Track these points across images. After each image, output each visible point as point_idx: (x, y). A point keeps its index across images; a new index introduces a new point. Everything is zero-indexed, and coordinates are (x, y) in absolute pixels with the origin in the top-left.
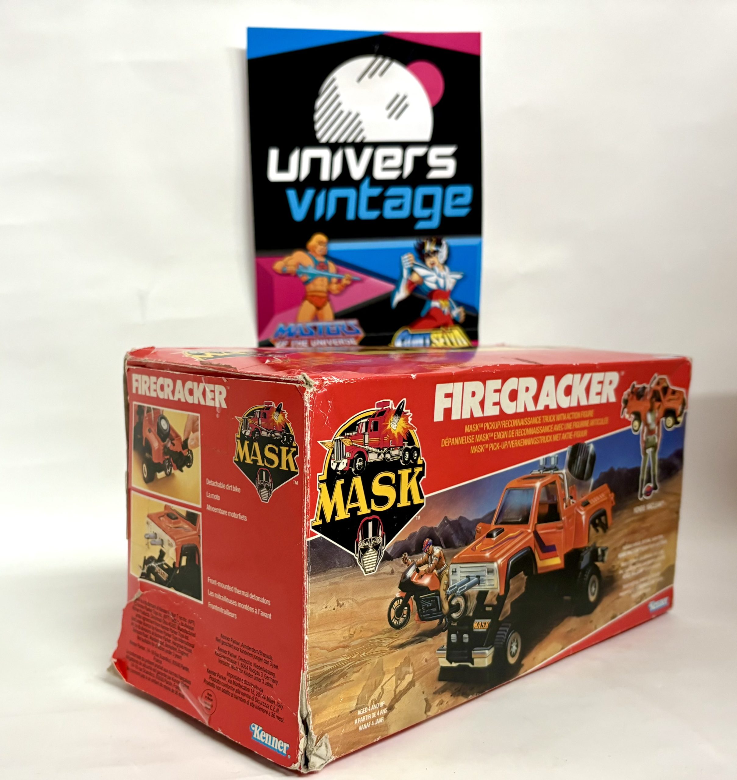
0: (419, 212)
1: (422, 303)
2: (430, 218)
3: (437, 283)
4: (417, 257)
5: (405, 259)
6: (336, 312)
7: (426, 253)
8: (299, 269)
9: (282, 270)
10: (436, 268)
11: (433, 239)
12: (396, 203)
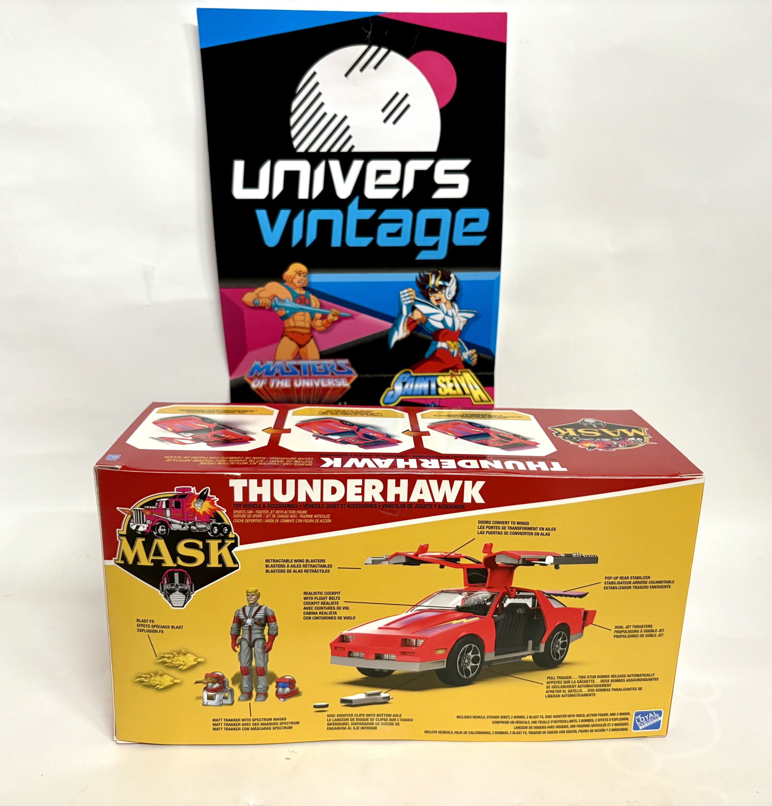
0: (421, 240)
2: (435, 247)
4: (419, 292)
5: (404, 294)
6: (323, 349)
7: (430, 288)
8: (275, 301)
9: (253, 302)
10: (442, 305)
11: (440, 272)
12: (394, 228)
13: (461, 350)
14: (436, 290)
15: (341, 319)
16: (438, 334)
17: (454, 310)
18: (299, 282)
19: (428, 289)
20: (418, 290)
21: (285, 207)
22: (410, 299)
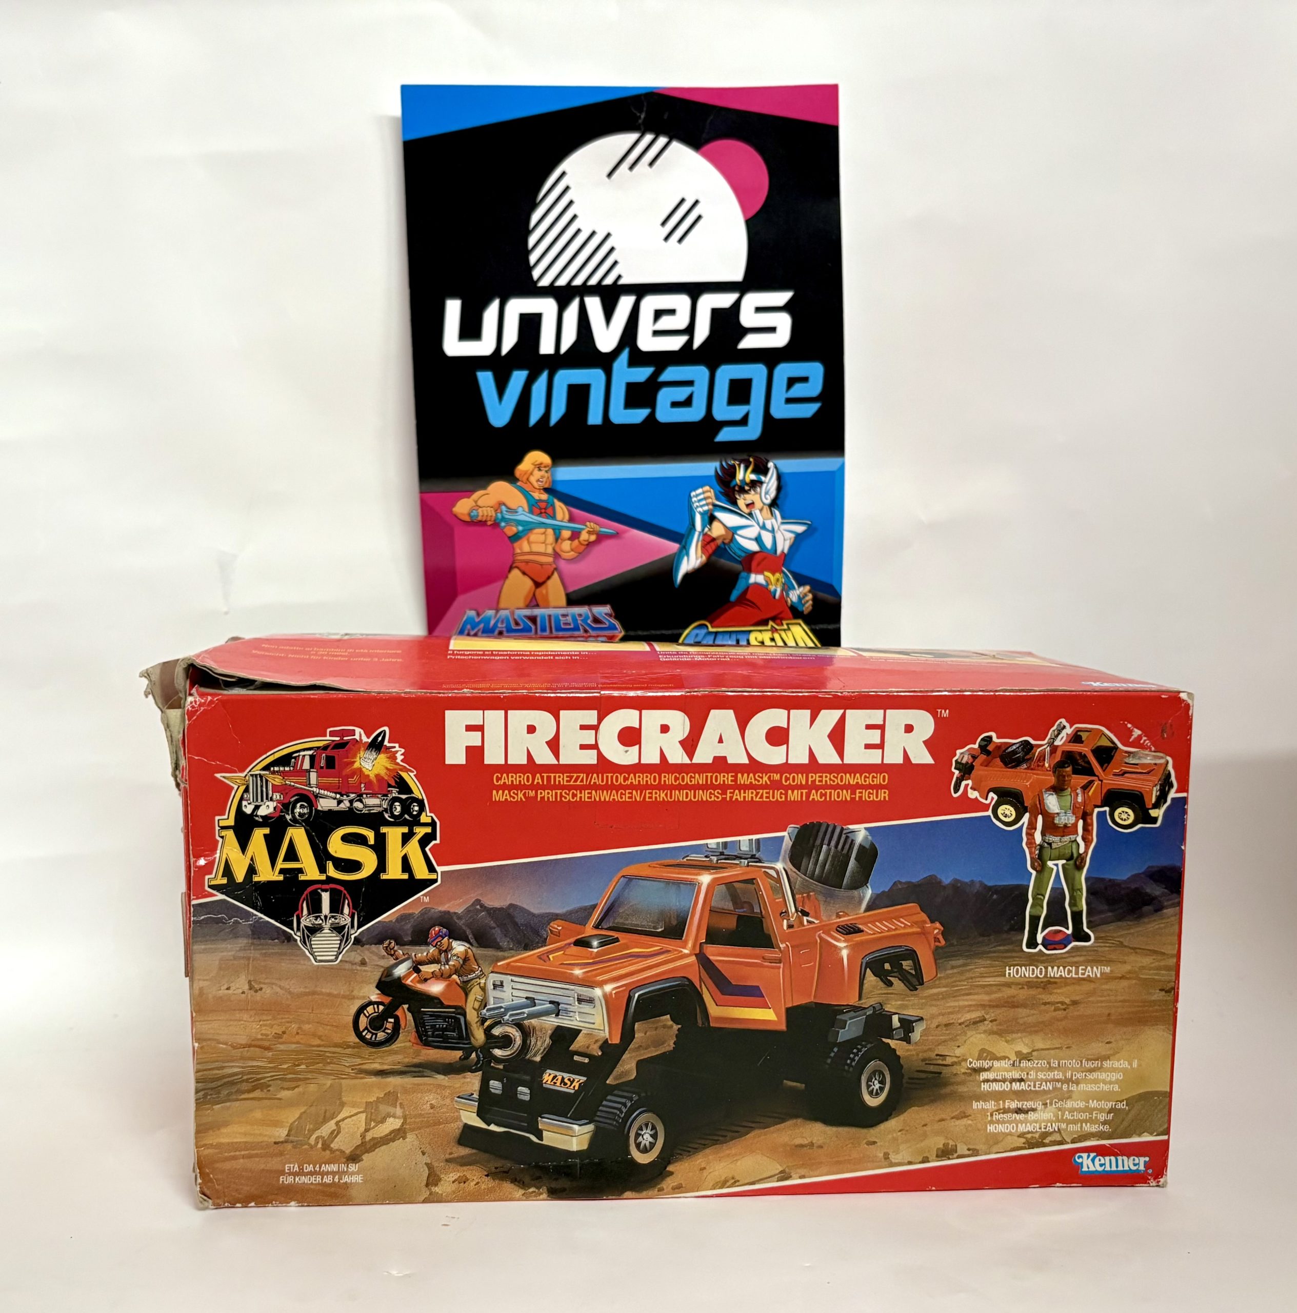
0: (723, 411)
1: (732, 578)
2: (744, 421)
3: (758, 540)
4: (721, 493)
5: (697, 496)
6: (571, 590)
7: (737, 485)
8: (501, 512)
9: (469, 514)
10: (756, 512)
11: (751, 460)
12: (681, 394)
13: (787, 588)
14: (747, 488)
15: (601, 538)
16: (750, 561)
17: (775, 520)
18: (538, 481)
19: (734, 486)
20: (718, 488)
21: (520, 367)
22: (707, 504)
